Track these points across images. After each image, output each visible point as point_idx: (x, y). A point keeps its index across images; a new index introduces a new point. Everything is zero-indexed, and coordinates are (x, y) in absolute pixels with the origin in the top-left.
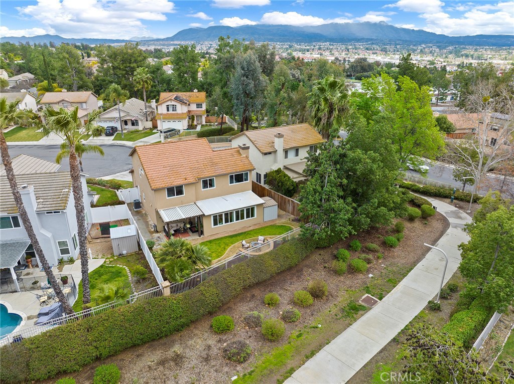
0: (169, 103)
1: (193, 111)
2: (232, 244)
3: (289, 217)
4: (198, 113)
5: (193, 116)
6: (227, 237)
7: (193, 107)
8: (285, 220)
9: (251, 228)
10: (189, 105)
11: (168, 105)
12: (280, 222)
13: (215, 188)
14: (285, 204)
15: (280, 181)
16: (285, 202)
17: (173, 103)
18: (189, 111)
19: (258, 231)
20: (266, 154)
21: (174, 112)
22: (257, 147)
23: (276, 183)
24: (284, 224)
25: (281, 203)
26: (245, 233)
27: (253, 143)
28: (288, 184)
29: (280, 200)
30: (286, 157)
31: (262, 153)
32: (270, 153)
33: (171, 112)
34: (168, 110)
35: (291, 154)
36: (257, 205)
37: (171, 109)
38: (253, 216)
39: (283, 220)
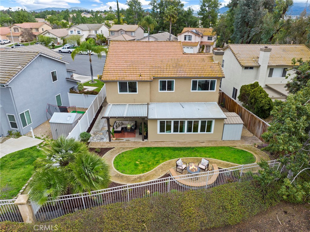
0: (186, 34)
1: (204, 42)
2: (170, 158)
3: (255, 142)
4: (208, 44)
5: (204, 46)
6: (170, 148)
7: (205, 39)
8: (248, 144)
9: (203, 145)
10: (202, 37)
11: (186, 36)
12: (242, 145)
13: (174, 91)
14: (254, 125)
15: (254, 97)
16: (255, 123)
17: (190, 34)
18: (201, 42)
19: (209, 150)
20: (246, 68)
21: (189, 41)
22: (237, 60)
23: (249, 99)
24: (246, 148)
25: (250, 123)
26: (193, 148)
27: (235, 55)
28: (263, 101)
29: (249, 119)
30: (270, 75)
31: (242, 66)
32: (251, 68)
33: (187, 41)
34: (185, 39)
35: (277, 73)
36: (216, 119)
37: (187, 38)
38: (209, 130)
39: (247, 144)
